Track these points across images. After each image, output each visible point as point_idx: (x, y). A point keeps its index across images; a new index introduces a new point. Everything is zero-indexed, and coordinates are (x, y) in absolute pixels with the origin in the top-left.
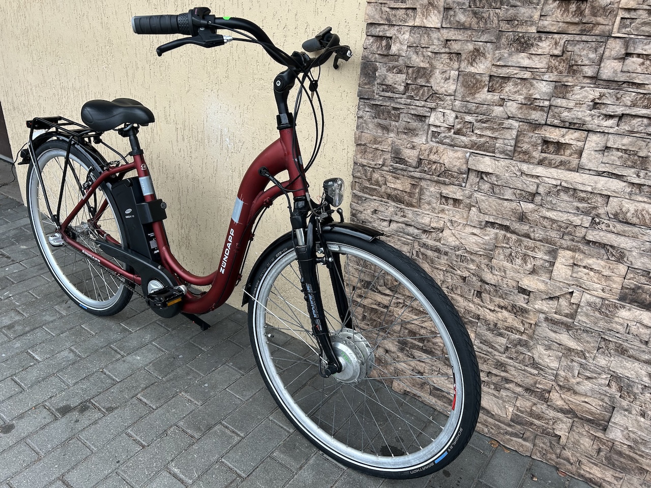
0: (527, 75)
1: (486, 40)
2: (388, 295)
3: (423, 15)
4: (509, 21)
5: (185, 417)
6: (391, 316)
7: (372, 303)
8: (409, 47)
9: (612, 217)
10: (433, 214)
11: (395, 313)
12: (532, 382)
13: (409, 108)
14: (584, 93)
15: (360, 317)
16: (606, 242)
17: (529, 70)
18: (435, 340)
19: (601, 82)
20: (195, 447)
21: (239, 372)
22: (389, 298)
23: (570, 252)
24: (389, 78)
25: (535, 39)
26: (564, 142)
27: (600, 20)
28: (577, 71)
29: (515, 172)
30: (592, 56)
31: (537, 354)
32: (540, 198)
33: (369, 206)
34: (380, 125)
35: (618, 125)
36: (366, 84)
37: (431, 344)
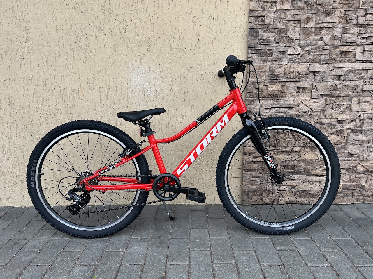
0: (331, 26)
1: (313, 13)
3: (281, 4)
4: (320, 5)
8: (274, 19)
9: (370, 78)
10: (293, 98)
12: (350, 164)
13: (277, 49)
14: (354, 30)
16: (370, 89)
17: (331, 24)
18: (300, 165)
19: (359, 25)
20: (240, 266)
21: (204, 228)
23: (356, 98)
24: (265, 36)
25: (333, 11)
26: (349, 51)
27: (355, 2)
28: (349, 22)
29: (331, 68)
30: (355, 16)
31: (350, 150)
32: (343, 77)
34: (261, 59)
35: (367, 42)
36: (252, 40)
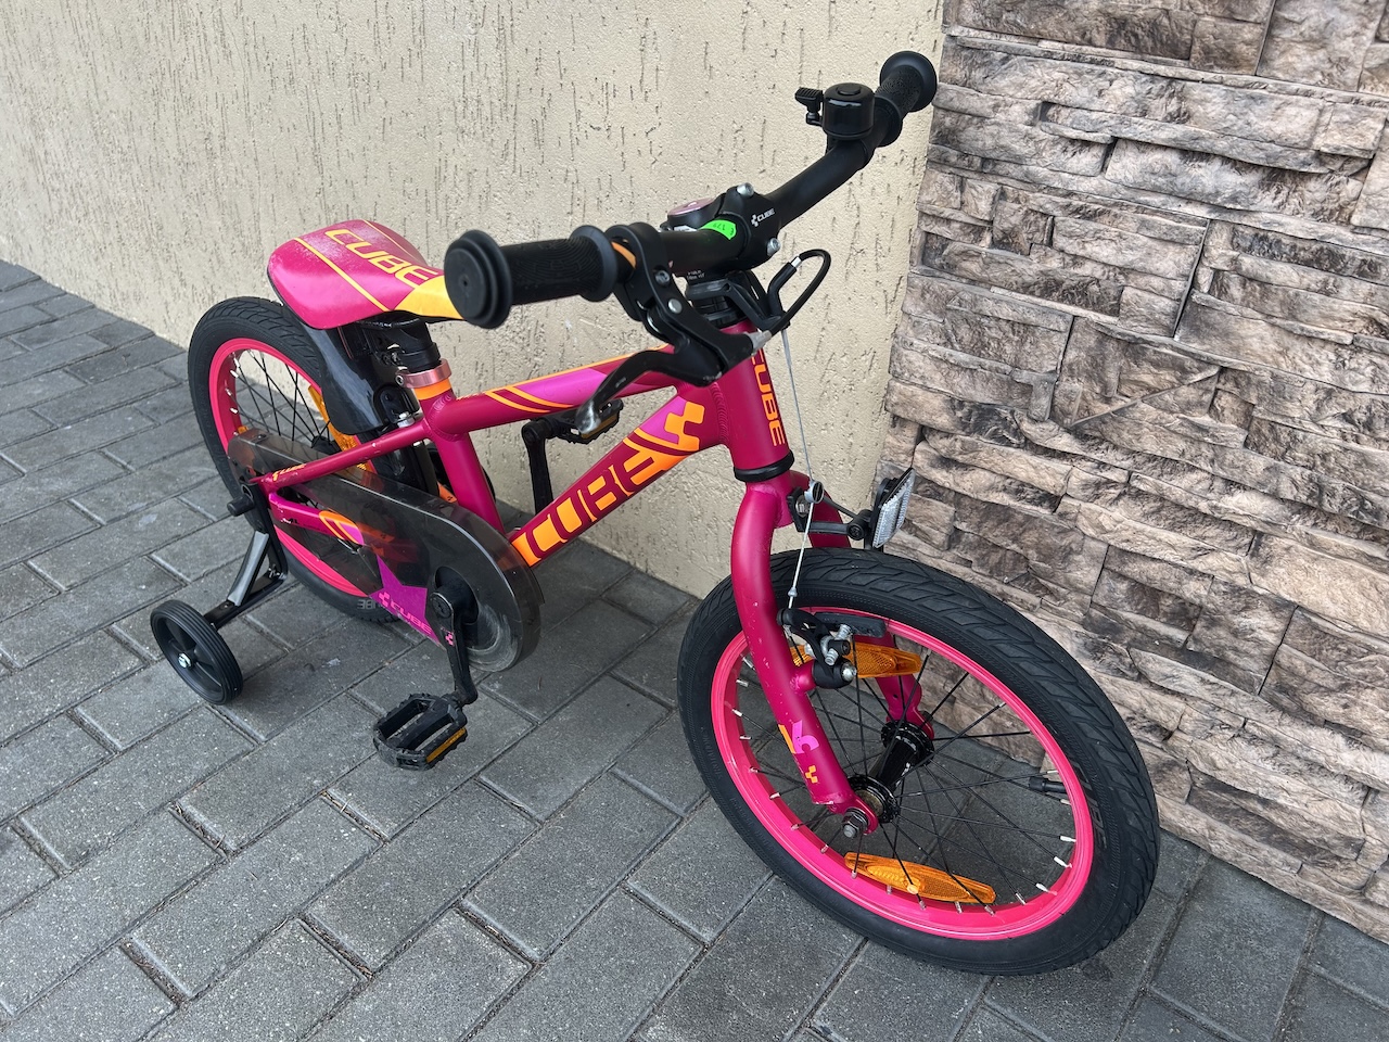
2: (1063, 455)
5: (334, 881)
6: (1064, 532)
7: (992, 488)
10: (1332, 91)
11: (1082, 521)
15: (940, 537)
18: (1242, 621)
20: (364, 1004)
21: (523, 715)
22: (1062, 466)
33: (1021, 86)
37: (1222, 633)
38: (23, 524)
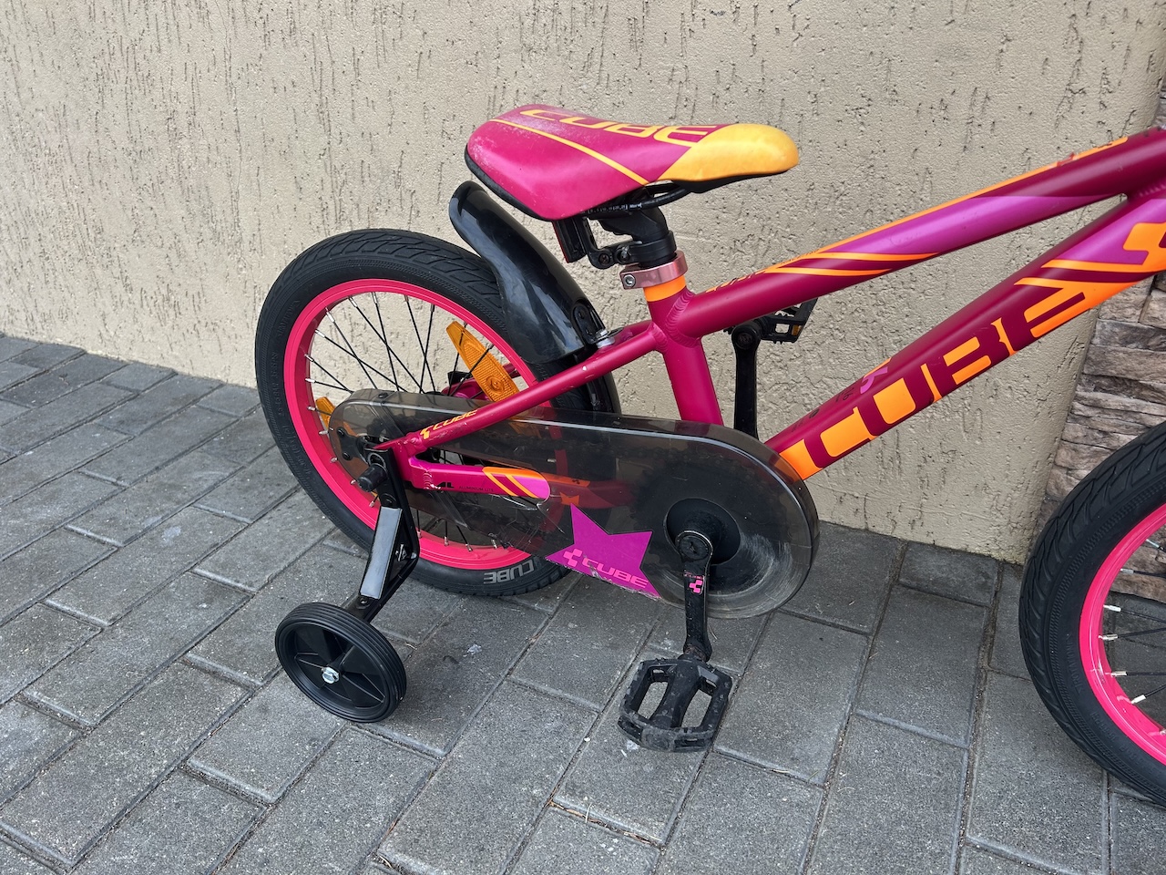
38: (22, 560)
